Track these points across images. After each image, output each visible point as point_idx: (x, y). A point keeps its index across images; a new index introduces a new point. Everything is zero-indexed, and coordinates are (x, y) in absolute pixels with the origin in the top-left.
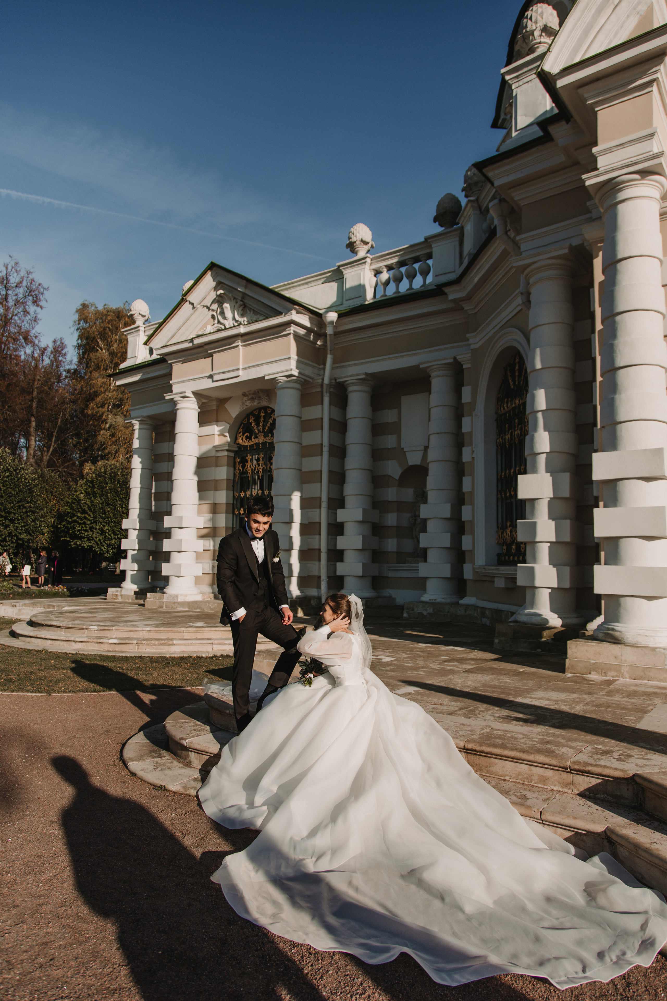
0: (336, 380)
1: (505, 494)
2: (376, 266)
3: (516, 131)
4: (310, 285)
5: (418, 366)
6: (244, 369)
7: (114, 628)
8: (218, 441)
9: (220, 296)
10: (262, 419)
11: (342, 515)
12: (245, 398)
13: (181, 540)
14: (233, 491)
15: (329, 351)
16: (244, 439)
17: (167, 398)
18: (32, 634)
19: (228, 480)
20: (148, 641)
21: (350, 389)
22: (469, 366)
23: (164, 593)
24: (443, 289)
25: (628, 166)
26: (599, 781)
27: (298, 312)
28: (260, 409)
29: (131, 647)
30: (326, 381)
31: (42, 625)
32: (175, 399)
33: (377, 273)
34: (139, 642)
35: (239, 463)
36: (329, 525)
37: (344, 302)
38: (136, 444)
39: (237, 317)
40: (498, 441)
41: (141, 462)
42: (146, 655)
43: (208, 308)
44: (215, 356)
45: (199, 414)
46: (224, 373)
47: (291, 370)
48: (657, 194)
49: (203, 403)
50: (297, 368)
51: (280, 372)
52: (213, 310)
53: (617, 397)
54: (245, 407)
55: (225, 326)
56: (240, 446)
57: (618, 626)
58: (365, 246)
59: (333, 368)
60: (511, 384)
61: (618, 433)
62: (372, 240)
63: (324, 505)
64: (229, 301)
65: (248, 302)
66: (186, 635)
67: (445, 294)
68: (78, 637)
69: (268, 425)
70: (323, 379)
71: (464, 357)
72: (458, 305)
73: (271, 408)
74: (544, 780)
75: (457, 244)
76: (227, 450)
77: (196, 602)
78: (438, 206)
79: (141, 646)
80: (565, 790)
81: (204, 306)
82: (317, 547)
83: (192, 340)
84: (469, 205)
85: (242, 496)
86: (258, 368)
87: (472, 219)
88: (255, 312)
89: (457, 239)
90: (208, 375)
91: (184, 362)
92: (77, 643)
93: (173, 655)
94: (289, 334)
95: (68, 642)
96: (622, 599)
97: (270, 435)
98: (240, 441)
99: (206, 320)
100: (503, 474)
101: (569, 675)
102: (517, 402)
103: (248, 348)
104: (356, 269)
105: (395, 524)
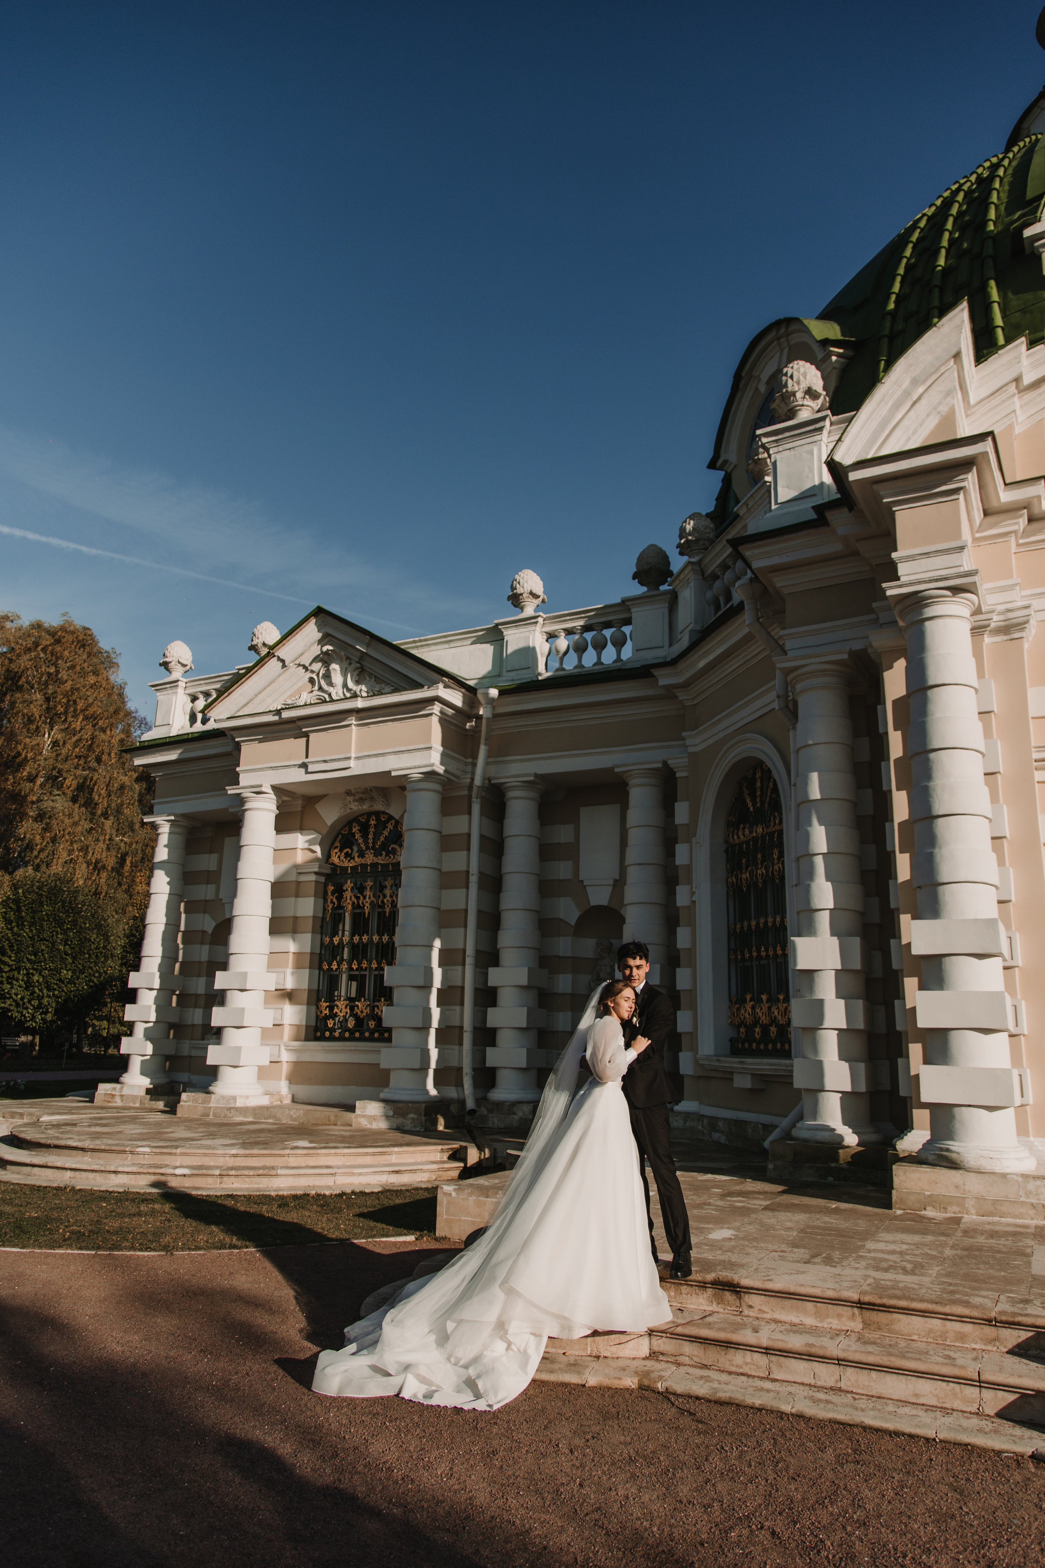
0: (490, 780)
1: (743, 954)
2: (550, 628)
3: (776, 503)
4: (452, 645)
5: (612, 769)
6: (357, 758)
7: (178, 1151)
8: (300, 857)
9: (326, 653)
10: (372, 830)
11: (495, 977)
12: (349, 798)
13: (243, 1010)
14: (322, 934)
15: (483, 740)
16: (342, 858)
17: (229, 792)
18: (27, 1160)
19: (314, 917)
20: (238, 1171)
21: (511, 794)
22: (684, 774)
23: (209, 1093)
24: (652, 670)
25: (937, 580)
26: (1030, 1334)
27: (446, 686)
28: (369, 814)
29: (210, 1180)
30: (478, 782)
31: (48, 1146)
32: (243, 795)
33: (551, 636)
34: (224, 1173)
35: (333, 893)
36: (477, 990)
37: (504, 673)
38: (162, 854)
39: (350, 684)
40: (730, 880)
41: (168, 883)
42: (239, 1193)
43: (305, 668)
44: (312, 736)
45: (277, 817)
46: (325, 761)
47: (433, 765)
48: (966, 612)
49: (283, 802)
50: (442, 763)
51: (415, 768)
52: (312, 672)
53: (936, 851)
54: (348, 811)
55: (330, 695)
56: (334, 867)
57: (954, 1145)
58: (534, 601)
59: (487, 764)
60: (750, 805)
61: (941, 896)
62: (544, 593)
63: (469, 961)
64: (339, 661)
65: (367, 664)
66: (292, 1161)
67: (653, 676)
68: (123, 1166)
69: (382, 839)
70: (473, 779)
71: (678, 762)
72: (670, 693)
73: (387, 814)
74: (962, 1337)
75: (666, 611)
76: (316, 873)
77: (261, 1108)
78: (640, 559)
79: (225, 1179)
80: (990, 1348)
81: (299, 665)
82: (458, 1024)
83: (278, 712)
84: (690, 567)
85: (336, 943)
86: (380, 759)
87: (692, 584)
88: (378, 680)
89: (667, 605)
90: (300, 762)
91: (261, 741)
92: (120, 1176)
93: (281, 1193)
94: (431, 714)
95: (104, 1174)
96: (956, 1110)
97: (384, 853)
98: (335, 860)
99: (300, 684)
100: (739, 926)
101: (899, 1212)
102: (760, 830)
103: (365, 728)
104: (521, 630)
105: (570, 991)
